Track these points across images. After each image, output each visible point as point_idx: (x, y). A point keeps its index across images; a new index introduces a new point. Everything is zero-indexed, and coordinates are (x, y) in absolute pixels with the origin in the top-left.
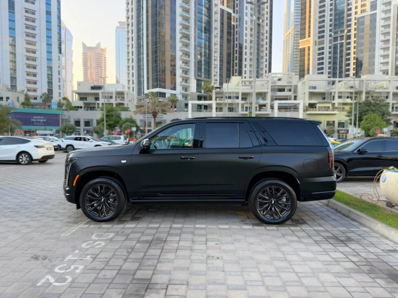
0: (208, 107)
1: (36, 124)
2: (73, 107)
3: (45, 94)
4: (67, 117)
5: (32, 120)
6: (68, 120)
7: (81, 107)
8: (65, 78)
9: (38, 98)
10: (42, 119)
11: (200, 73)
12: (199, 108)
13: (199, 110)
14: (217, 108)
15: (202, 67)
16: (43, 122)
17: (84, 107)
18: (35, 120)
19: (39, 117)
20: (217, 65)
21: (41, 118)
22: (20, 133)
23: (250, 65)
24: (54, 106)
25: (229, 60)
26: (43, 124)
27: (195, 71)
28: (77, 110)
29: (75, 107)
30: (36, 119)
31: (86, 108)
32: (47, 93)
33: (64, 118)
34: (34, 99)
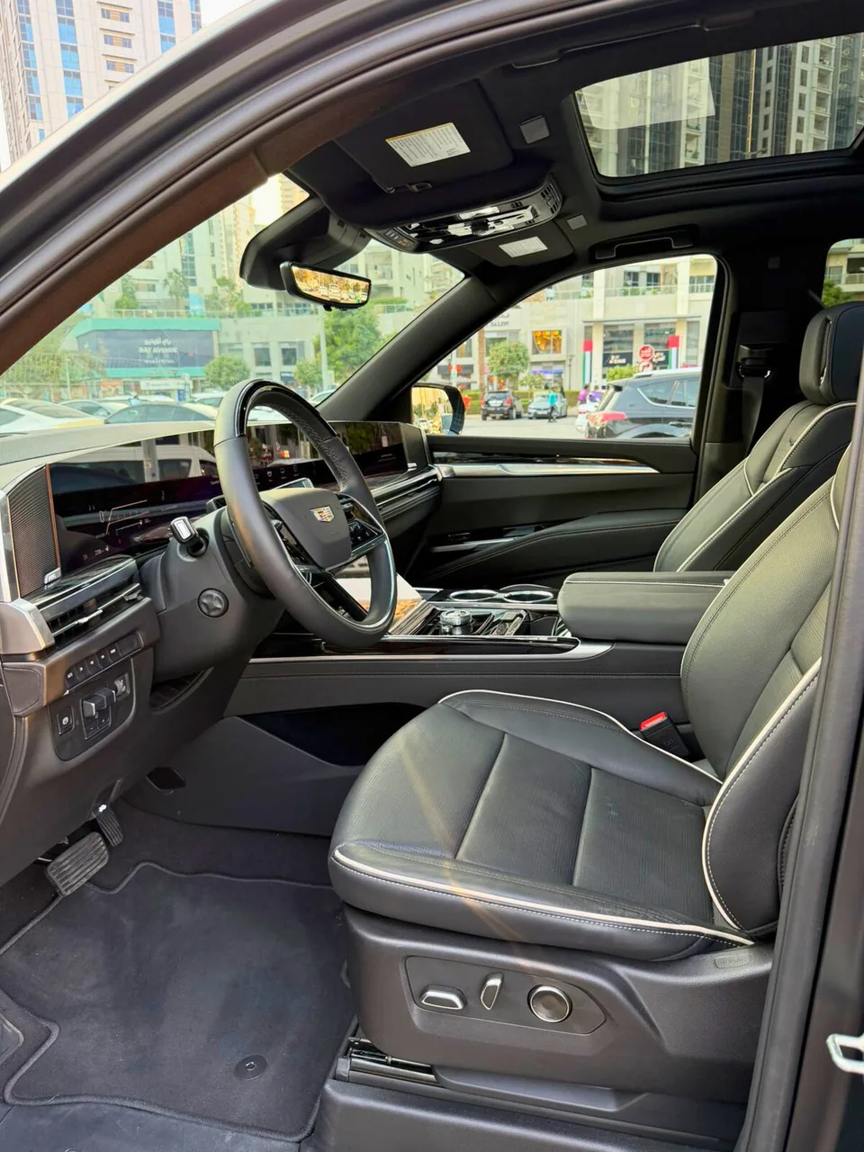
0: (662, 279)
1: (154, 362)
2: (246, 305)
3: (174, 274)
4: (232, 339)
5: (141, 350)
6: (236, 347)
7: (270, 306)
8: (235, 225)
9: (158, 287)
10: (167, 346)
11: (638, 160)
12: (630, 282)
13: (629, 288)
14: (692, 280)
15: (644, 137)
16: (172, 355)
17: (279, 305)
18: (150, 349)
19: (157, 342)
20: (697, 128)
21: (165, 342)
22: (113, 389)
23: (816, 120)
24: (197, 307)
25: (742, 106)
26: (172, 361)
27: (619, 156)
28: (258, 314)
29: (254, 306)
30: (153, 346)
31: (284, 308)
32: (180, 269)
33: (224, 340)
34: (149, 290)
